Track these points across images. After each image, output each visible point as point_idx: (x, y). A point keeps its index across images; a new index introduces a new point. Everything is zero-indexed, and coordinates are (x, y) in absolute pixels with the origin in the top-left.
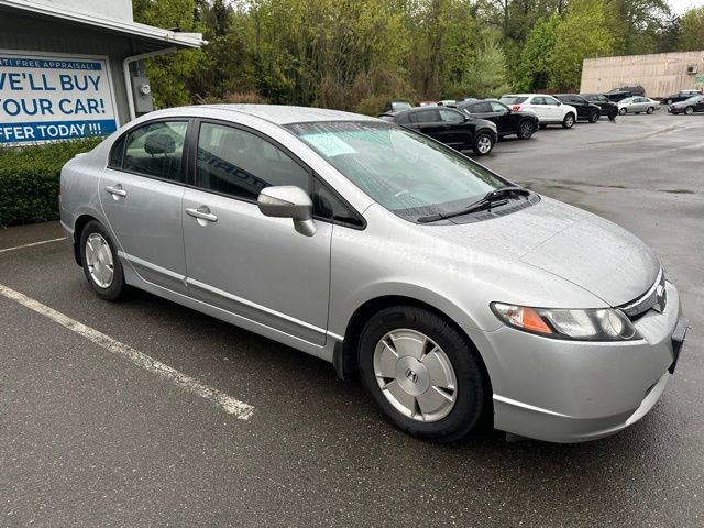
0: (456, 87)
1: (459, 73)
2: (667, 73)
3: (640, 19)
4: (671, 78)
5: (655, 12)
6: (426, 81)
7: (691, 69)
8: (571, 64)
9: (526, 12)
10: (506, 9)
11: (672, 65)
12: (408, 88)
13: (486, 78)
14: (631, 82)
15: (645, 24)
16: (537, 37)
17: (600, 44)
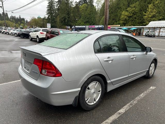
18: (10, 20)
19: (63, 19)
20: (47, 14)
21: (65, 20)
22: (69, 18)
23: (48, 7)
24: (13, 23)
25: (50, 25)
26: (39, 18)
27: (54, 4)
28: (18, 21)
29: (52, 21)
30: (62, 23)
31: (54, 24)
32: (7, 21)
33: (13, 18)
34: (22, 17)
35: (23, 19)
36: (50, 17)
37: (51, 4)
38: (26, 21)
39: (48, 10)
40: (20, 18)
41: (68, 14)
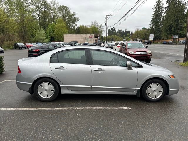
0: (33, 39)
1: (33, 36)
2: (81, 39)
3: (71, 26)
4: (83, 40)
5: (74, 25)
6: (23, 37)
7: (86, 38)
8: (60, 35)
9: (45, 22)
10: (40, 20)
11: (82, 37)
12: (19, 39)
13: (41, 38)
14: (75, 40)
15: (72, 27)
16: (50, 28)
17: (65, 31)
18: (116, 35)
19: (168, 28)
20: (151, 24)
21: (171, 29)
22: (177, 25)
23: (154, 16)
24: (118, 37)
25: (153, 36)
26: (144, 29)
27: (160, 11)
28: (123, 35)
29: (156, 31)
30: (167, 33)
31: (158, 35)
32: (114, 36)
33: (120, 32)
34: (127, 31)
35: (129, 32)
36: (154, 27)
37: (158, 12)
38: (131, 34)
39: (153, 19)
40: (126, 31)
41: (177, 20)
